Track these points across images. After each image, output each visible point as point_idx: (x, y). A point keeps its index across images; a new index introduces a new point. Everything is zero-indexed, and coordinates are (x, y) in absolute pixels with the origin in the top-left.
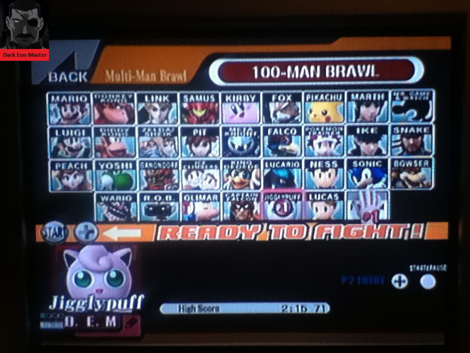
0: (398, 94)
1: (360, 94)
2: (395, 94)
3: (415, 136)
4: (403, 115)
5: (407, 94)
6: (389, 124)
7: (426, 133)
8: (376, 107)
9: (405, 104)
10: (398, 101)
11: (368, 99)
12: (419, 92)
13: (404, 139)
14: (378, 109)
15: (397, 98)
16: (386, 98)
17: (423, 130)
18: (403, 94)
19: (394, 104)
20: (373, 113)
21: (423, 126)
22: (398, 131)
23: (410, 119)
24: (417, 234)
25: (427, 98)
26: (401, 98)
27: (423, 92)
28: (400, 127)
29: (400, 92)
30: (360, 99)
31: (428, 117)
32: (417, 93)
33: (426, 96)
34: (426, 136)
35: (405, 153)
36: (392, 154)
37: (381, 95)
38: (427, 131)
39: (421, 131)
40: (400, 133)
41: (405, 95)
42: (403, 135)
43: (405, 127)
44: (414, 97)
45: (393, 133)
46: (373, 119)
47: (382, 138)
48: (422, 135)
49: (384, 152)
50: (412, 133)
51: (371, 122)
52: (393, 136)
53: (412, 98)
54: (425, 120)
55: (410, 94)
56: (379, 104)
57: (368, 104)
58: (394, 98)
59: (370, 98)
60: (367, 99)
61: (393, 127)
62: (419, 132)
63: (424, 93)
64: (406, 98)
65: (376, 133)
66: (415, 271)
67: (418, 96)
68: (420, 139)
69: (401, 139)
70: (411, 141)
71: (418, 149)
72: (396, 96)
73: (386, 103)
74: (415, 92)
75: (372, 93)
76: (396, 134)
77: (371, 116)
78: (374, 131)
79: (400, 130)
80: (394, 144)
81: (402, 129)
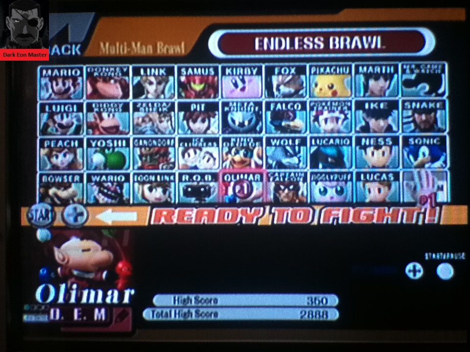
0: (408, 67)
1: (368, 66)
2: (405, 67)
3: (427, 111)
4: (414, 89)
5: (418, 66)
6: (400, 98)
7: (440, 109)
8: (386, 80)
9: (416, 77)
10: (408, 74)
11: (377, 72)
12: (431, 65)
13: (416, 115)
14: (388, 82)
15: (408, 71)
16: (396, 71)
17: (436, 105)
18: (413, 66)
19: (405, 77)
20: (382, 87)
21: (436, 102)
22: (409, 107)
23: (422, 93)
24: (432, 218)
25: (439, 71)
26: (412, 72)
27: (435, 65)
28: (411, 102)
29: (411, 65)
30: (369, 71)
31: (441, 91)
32: (429, 66)
33: (438, 69)
34: (439, 112)
35: (417, 130)
36: (403, 132)
37: (390, 68)
38: (440, 106)
39: (434, 107)
40: (411, 108)
41: (416, 68)
42: (415, 111)
43: (416, 102)
44: (426, 70)
45: (403, 108)
46: (382, 94)
47: (393, 114)
48: (435, 110)
49: (395, 129)
50: (424, 108)
51: (381, 96)
52: (404, 111)
53: (423, 71)
54: (438, 95)
55: (421, 67)
56: (389, 77)
57: (377, 77)
58: (404, 71)
59: (379, 71)
60: (375, 72)
61: (404, 102)
62: (432, 108)
63: (436, 67)
64: (417, 71)
65: (386, 108)
66: (431, 259)
67: (430, 69)
68: (433, 114)
69: (413, 115)
70: (424, 117)
71: (431, 126)
72: (406, 69)
73: (396, 76)
74: (426, 65)
75: (381, 66)
76: (407, 109)
77: (381, 90)
78: (384, 106)
79: (411, 105)
80: (405, 120)
81: (414, 104)
